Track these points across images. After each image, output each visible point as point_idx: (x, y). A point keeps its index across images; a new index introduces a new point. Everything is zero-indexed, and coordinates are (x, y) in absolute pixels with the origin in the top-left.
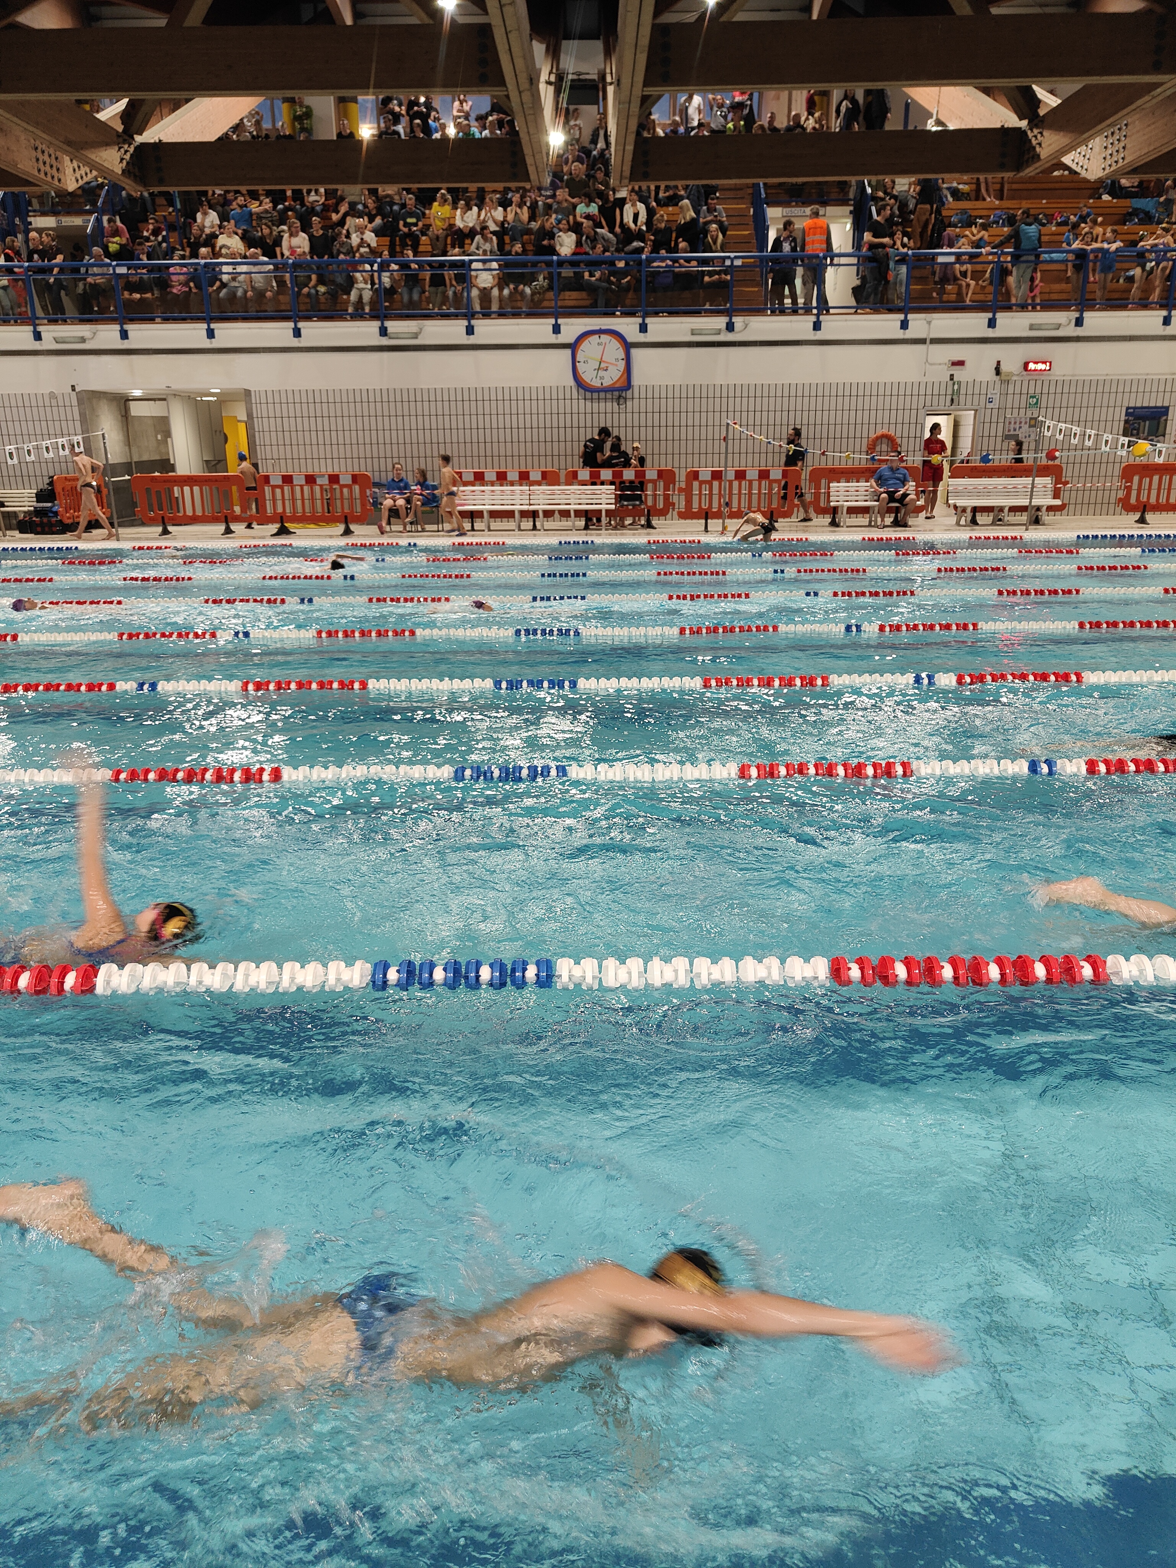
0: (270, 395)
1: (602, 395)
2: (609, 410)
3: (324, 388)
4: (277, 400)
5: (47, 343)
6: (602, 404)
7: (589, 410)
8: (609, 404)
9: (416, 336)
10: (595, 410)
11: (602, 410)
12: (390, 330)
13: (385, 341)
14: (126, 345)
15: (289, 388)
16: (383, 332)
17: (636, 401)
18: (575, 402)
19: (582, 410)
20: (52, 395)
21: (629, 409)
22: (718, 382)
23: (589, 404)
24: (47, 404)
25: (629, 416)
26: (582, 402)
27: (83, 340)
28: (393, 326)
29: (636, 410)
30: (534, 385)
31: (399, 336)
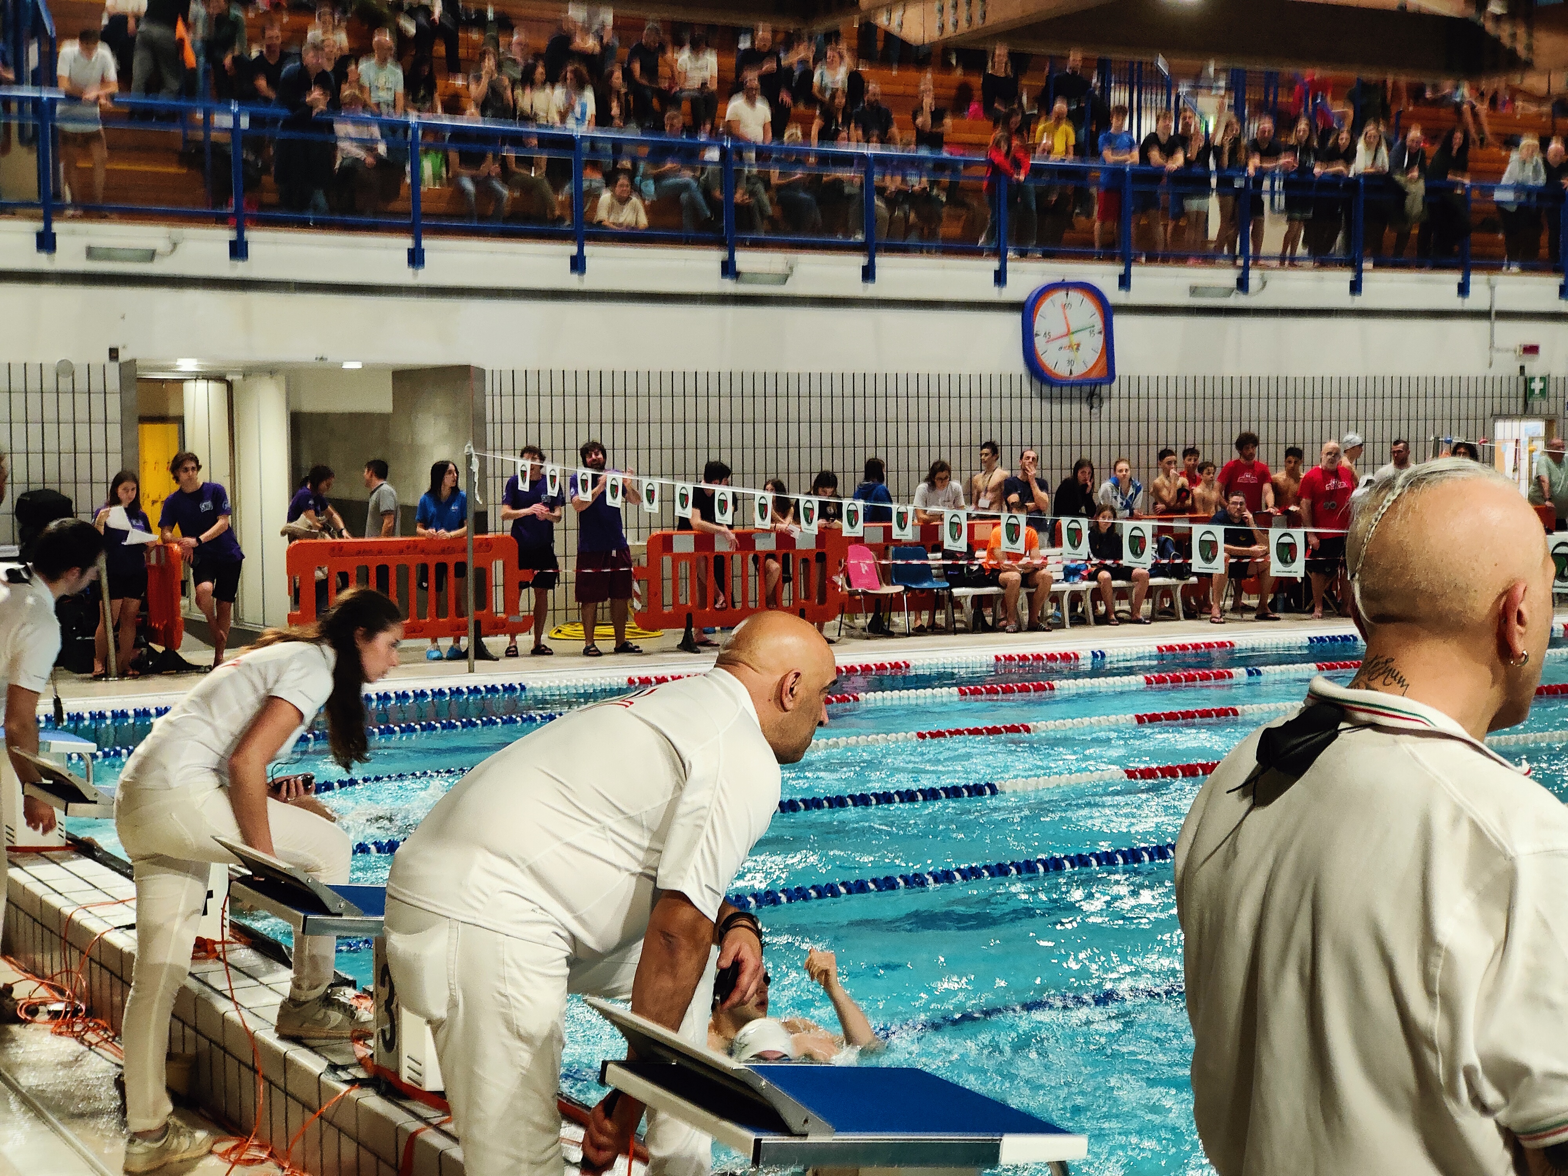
0: (519, 378)
1: (1066, 391)
2: (1076, 415)
3: (619, 369)
4: (532, 388)
5: (68, 258)
6: (1066, 407)
7: (1046, 416)
8: (1076, 406)
9: (784, 279)
10: (1056, 416)
11: (1066, 415)
12: (740, 267)
13: (730, 287)
14: (236, 270)
15: (557, 368)
16: (729, 269)
17: (1115, 402)
18: (1026, 402)
19: (1036, 415)
20: (66, 368)
21: (1105, 415)
22: (1227, 374)
23: (1046, 405)
24: (49, 385)
25: (1105, 426)
26: (1036, 401)
27: (151, 255)
28: (746, 259)
29: (1115, 416)
30: (965, 373)
31: (754, 277)
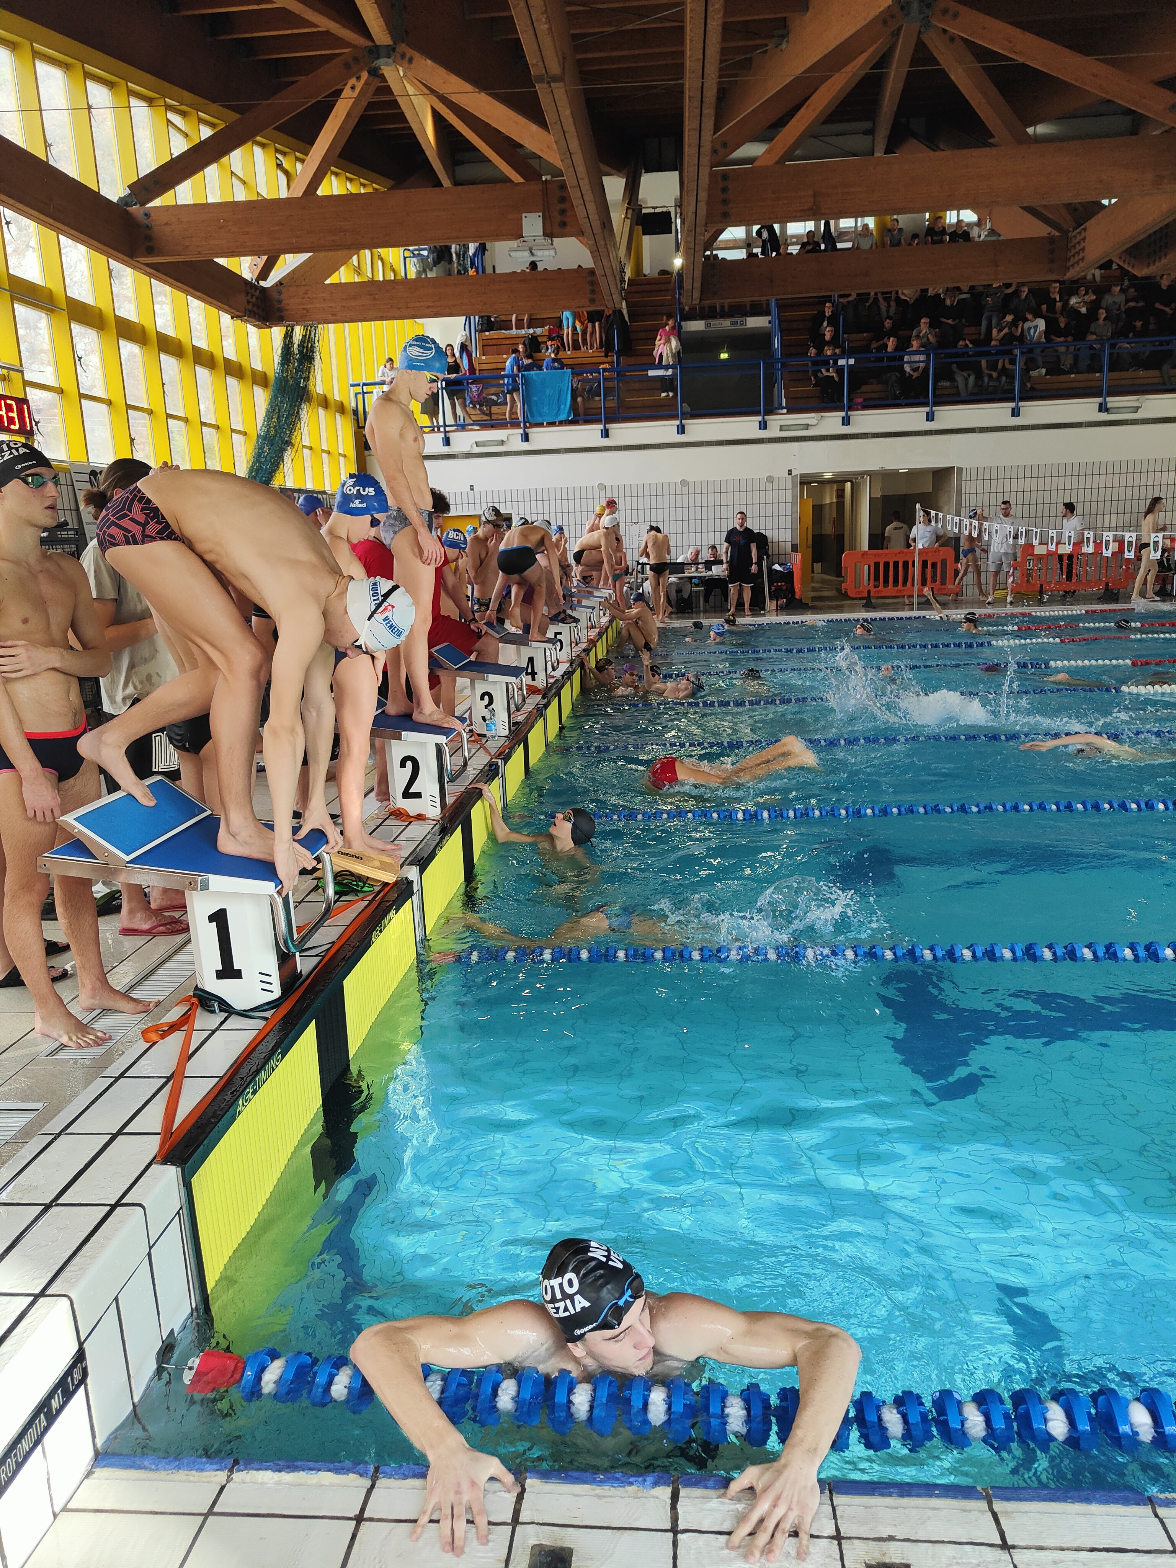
0: (981, 471)
4: (987, 476)
5: (773, 431)
9: (1136, 409)
12: (1109, 405)
13: (1104, 417)
14: (846, 430)
16: (1103, 408)
20: (770, 479)
24: (763, 487)
27: (807, 427)
28: (1113, 402)
31: (1118, 410)
